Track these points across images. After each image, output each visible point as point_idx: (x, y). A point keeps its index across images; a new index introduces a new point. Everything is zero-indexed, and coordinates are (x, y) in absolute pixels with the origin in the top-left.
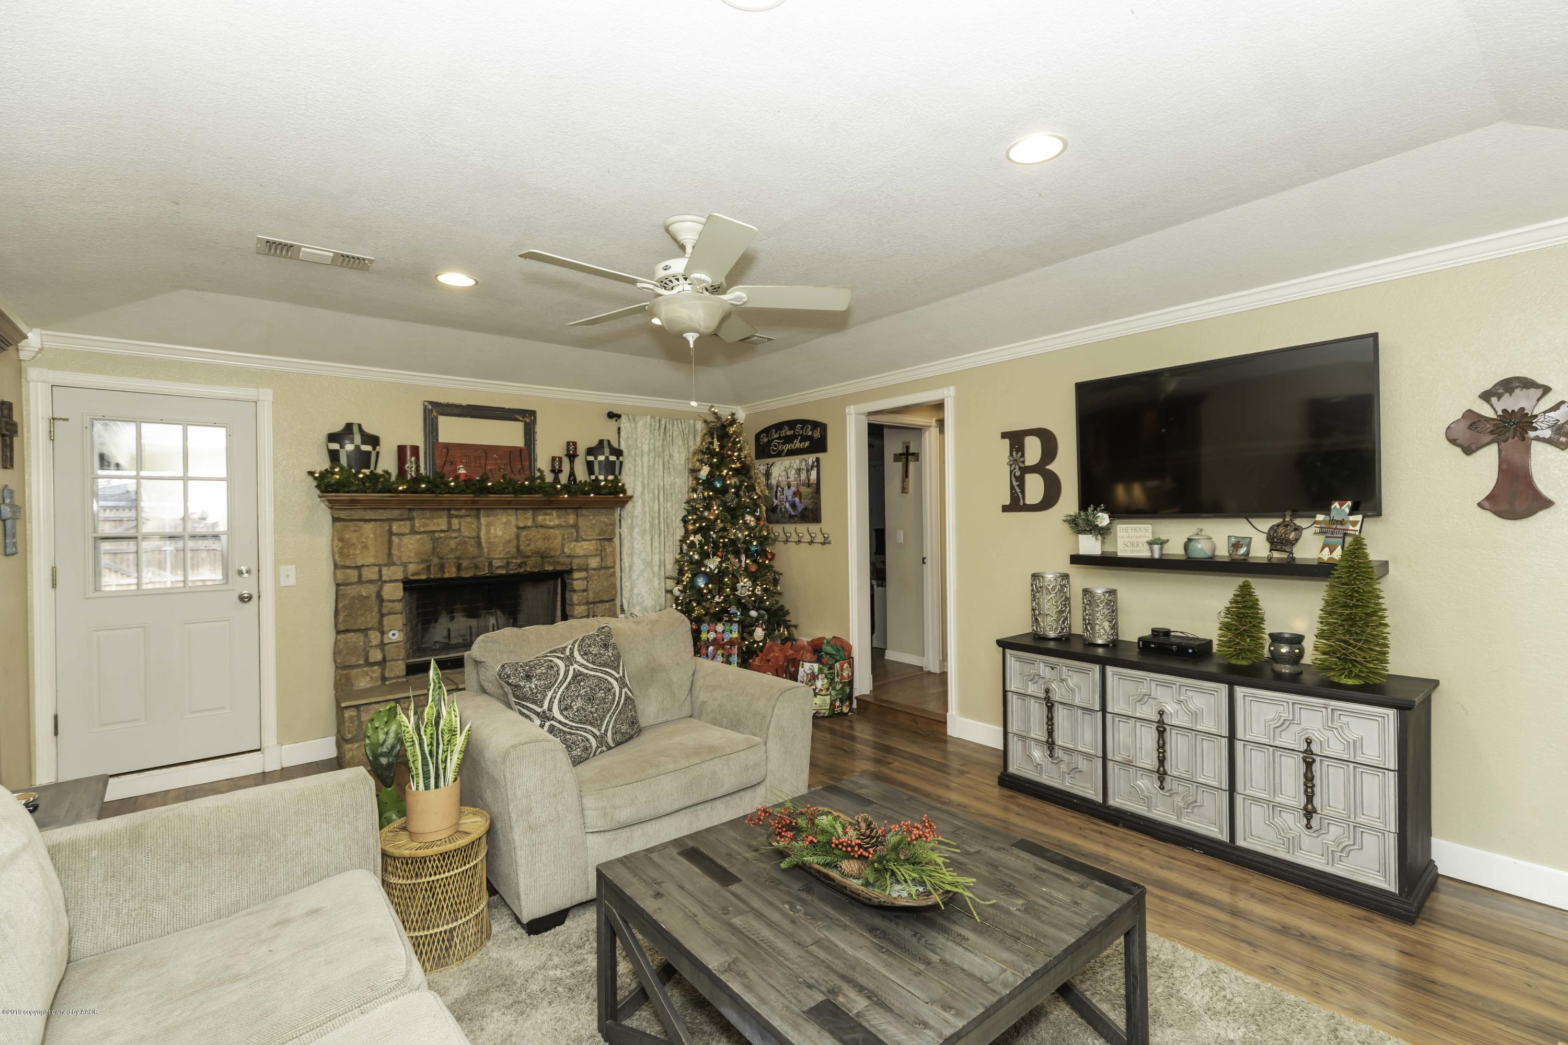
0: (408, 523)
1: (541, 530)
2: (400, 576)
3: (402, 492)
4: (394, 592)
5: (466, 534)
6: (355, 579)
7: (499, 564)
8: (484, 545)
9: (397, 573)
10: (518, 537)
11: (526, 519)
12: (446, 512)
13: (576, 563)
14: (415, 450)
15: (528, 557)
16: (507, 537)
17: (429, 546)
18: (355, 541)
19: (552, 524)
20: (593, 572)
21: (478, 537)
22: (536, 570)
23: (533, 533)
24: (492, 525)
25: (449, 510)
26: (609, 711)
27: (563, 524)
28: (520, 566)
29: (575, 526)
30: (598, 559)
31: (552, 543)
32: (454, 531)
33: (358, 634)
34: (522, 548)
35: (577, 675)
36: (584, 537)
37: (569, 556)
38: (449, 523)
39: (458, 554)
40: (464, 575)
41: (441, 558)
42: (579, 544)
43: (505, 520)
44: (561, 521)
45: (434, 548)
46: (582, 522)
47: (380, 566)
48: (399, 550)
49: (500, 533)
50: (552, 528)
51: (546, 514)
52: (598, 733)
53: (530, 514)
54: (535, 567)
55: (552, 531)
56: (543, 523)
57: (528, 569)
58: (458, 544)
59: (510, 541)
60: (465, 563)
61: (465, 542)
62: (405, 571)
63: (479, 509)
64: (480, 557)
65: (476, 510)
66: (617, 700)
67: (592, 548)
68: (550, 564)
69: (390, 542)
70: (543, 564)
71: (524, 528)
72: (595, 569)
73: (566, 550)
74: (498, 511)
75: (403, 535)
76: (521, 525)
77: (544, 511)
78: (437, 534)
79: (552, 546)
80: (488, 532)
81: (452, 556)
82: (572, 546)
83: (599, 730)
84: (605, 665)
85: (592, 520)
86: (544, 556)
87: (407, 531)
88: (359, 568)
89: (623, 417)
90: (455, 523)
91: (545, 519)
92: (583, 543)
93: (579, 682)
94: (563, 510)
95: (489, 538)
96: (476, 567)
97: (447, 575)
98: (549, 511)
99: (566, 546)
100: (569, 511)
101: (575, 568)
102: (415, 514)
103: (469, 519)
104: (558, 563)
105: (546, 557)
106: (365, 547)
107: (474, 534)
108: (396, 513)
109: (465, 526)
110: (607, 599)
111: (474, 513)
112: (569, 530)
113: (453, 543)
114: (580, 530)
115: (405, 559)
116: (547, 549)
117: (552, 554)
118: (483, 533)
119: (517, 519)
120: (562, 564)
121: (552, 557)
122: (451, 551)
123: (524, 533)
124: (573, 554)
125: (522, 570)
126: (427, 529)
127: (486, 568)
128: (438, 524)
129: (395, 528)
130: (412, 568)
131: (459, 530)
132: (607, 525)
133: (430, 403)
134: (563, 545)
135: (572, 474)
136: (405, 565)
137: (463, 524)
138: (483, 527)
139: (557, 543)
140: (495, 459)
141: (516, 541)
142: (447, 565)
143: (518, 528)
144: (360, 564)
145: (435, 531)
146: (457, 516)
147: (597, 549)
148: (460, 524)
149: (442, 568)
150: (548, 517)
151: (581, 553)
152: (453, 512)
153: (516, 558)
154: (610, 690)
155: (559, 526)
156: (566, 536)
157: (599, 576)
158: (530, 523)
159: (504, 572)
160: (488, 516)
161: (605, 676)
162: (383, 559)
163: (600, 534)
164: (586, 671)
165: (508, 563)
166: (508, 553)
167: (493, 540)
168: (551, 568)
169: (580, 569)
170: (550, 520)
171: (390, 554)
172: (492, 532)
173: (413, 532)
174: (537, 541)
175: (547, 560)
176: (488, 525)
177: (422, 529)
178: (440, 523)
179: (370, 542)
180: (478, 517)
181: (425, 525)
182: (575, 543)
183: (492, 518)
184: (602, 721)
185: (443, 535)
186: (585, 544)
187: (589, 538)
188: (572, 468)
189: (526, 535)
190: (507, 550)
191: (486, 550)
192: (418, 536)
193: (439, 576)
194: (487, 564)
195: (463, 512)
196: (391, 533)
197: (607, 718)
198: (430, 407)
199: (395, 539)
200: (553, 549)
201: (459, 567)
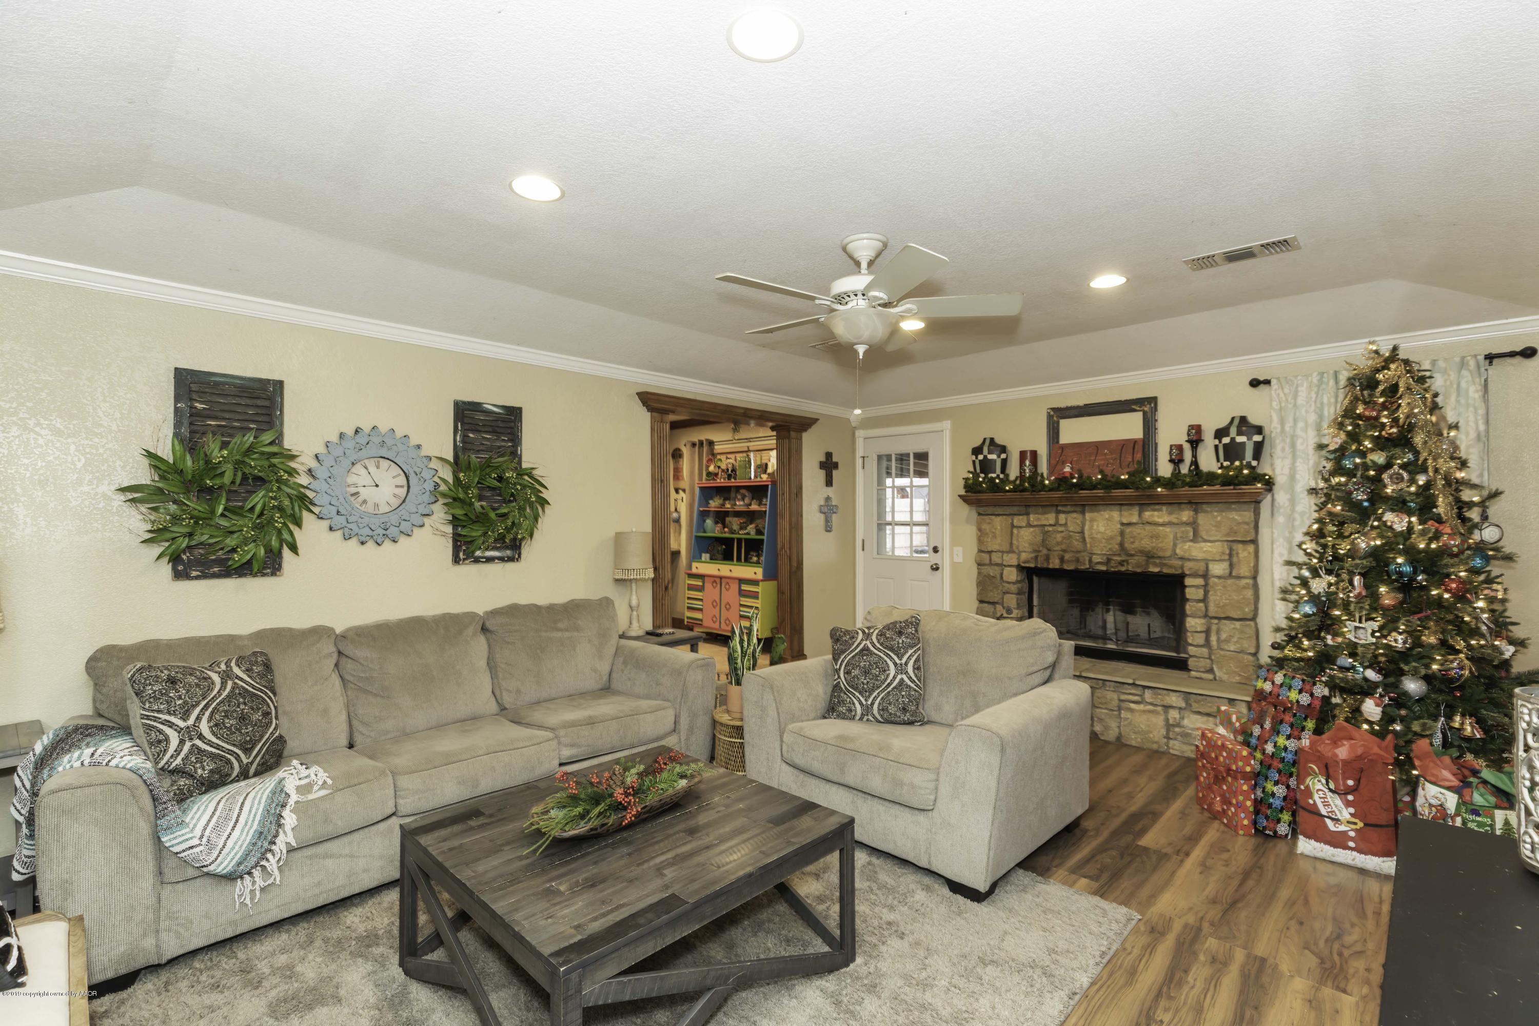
0: (1025, 517)
1: (1148, 527)
2: (1015, 563)
3: (1008, 491)
4: (1011, 575)
5: (1071, 529)
6: (987, 561)
7: (1100, 560)
8: (1088, 540)
9: (1012, 559)
10: (1122, 534)
11: (1132, 515)
12: (1054, 508)
13: (1188, 567)
14: (1034, 454)
15: (1132, 555)
16: (1109, 533)
17: (1039, 538)
18: (988, 531)
19: (1161, 520)
20: (1216, 580)
21: (1082, 532)
22: (1139, 570)
23: (1137, 530)
24: (1096, 521)
25: (1057, 506)
26: (878, 688)
27: (1175, 521)
28: (1121, 563)
29: (1194, 524)
30: (1225, 565)
31: (1162, 542)
32: (1061, 525)
33: (990, 606)
34: (1126, 545)
35: (866, 649)
36: (1205, 537)
37: (1182, 558)
38: (1057, 518)
39: (1063, 547)
40: (1066, 567)
41: (1049, 550)
42: (1197, 545)
43: (1107, 516)
44: (1173, 518)
45: (1043, 541)
46: (1202, 519)
47: (1003, 552)
48: (1018, 540)
49: (1102, 529)
50: (1163, 525)
51: (1154, 510)
52: (864, 703)
53: (1135, 511)
54: (1138, 567)
55: (1161, 528)
56: (1150, 520)
57: (1130, 568)
58: (1064, 538)
59: (1112, 538)
60: (1067, 556)
61: (1070, 537)
62: (1018, 559)
63: (1084, 506)
64: (1084, 551)
65: (1082, 507)
66: (888, 681)
67: (1214, 550)
68: (1156, 565)
69: (1012, 533)
70: (1147, 563)
71: (1129, 524)
72: (1219, 577)
73: (1178, 551)
74: (1101, 507)
75: (1021, 527)
76: (1125, 521)
77: (1152, 507)
78: (1046, 528)
79: (1160, 545)
80: (1091, 528)
81: (1058, 548)
82: (1186, 547)
83: (866, 700)
84: (892, 649)
85: (1216, 517)
86: (1150, 556)
87: (1024, 524)
88: (990, 552)
89: (1274, 382)
90: (1062, 518)
91: (1152, 516)
92: (1203, 544)
93: (863, 656)
94: (1176, 506)
95: (1092, 534)
96: (1078, 560)
97: (1051, 566)
98: (1157, 507)
99: (1179, 546)
100: (1183, 506)
101: (1187, 573)
102: (1030, 510)
103: (1075, 515)
104: (1165, 565)
105: (1153, 557)
106: (995, 536)
107: (1079, 529)
108: (1015, 509)
109: (1071, 520)
110: (1236, 617)
111: (1079, 509)
112: (1183, 528)
113: (1059, 537)
114: (1201, 528)
115: (1021, 549)
116: (1154, 548)
117: (1161, 554)
118: (1087, 527)
119: (1121, 515)
120: (1170, 567)
121: (1160, 557)
122: (1058, 544)
123: (1128, 530)
124: (1187, 555)
125: (1123, 569)
126: (1039, 523)
127: (1087, 562)
128: (1047, 519)
129: (1016, 522)
130: (1024, 556)
131: (1065, 525)
132: (1239, 524)
133: (1053, 409)
134: (1175, 545)
135: (1195, 463)
136: (1019, 555)
137: (1069, 519)
138: (1087, 524)
139: (1167, 543)
140: (1106, 454)
141: (1119, 538)
142: (1051, 557)
143: (1122, 524)
144: (990, 549)
145: (1044, 525)
146: (1064, 512)
147: (1223, 553)
148: (1066, 519)
149: (1047, 558)
150: (1156, 513)
151: (1200, 556)
152: (1060, 508)
153: (1119, 555)
154: (885, 671)
155: (1170, 524)
156: (1179, 535)
157: (1224, 587)
158: (1135, 519)
159: (1104, 568)
160: (1092, 511)
161: (886, 658)
162: (1006, 547)
163: (1228, 535)
164: (872, 649)
165: (1109, 560)
166: (1110, 549)
167: (1095, 536)
168: (1156, 570)
169: (1195, 575)
170: (1159, 517)
171: (1011, 544)
172: (1095, 527)
173: (1029, 525)
174: (1142, 539)
175: (1151, 560)
176: (1092, 520)
177: (1036, 523)
178: (1050, 518)
179: (998, 532)
180: (1083, 513)
181: (1038, 519)
182: (1191, 544)
183: (1096, 514)
184: (871, 692)
185: (1050, 529)
186: (1206, 546)
187: (1211, 539)
188: (1195, 456)
189: (1131, 532)
190: (1110, 546)
191: (1088, 545)
192: (1032, 529)
193: (1045, 566)
194: (1087, 559)
195: (1069, 508)
196: (1013, 526)
197: (875, 694)
198: (1052, 413)
199: (1015, 531)
200: (1162, 549)
201: (1062, 559)
